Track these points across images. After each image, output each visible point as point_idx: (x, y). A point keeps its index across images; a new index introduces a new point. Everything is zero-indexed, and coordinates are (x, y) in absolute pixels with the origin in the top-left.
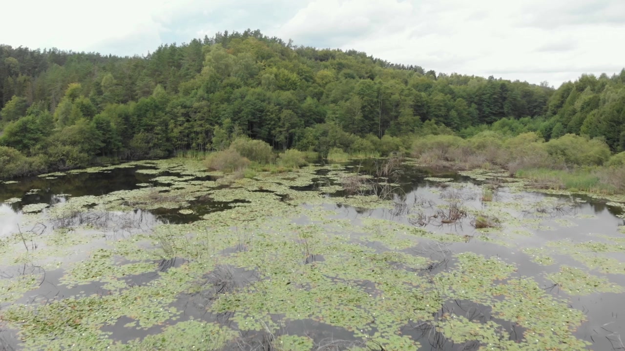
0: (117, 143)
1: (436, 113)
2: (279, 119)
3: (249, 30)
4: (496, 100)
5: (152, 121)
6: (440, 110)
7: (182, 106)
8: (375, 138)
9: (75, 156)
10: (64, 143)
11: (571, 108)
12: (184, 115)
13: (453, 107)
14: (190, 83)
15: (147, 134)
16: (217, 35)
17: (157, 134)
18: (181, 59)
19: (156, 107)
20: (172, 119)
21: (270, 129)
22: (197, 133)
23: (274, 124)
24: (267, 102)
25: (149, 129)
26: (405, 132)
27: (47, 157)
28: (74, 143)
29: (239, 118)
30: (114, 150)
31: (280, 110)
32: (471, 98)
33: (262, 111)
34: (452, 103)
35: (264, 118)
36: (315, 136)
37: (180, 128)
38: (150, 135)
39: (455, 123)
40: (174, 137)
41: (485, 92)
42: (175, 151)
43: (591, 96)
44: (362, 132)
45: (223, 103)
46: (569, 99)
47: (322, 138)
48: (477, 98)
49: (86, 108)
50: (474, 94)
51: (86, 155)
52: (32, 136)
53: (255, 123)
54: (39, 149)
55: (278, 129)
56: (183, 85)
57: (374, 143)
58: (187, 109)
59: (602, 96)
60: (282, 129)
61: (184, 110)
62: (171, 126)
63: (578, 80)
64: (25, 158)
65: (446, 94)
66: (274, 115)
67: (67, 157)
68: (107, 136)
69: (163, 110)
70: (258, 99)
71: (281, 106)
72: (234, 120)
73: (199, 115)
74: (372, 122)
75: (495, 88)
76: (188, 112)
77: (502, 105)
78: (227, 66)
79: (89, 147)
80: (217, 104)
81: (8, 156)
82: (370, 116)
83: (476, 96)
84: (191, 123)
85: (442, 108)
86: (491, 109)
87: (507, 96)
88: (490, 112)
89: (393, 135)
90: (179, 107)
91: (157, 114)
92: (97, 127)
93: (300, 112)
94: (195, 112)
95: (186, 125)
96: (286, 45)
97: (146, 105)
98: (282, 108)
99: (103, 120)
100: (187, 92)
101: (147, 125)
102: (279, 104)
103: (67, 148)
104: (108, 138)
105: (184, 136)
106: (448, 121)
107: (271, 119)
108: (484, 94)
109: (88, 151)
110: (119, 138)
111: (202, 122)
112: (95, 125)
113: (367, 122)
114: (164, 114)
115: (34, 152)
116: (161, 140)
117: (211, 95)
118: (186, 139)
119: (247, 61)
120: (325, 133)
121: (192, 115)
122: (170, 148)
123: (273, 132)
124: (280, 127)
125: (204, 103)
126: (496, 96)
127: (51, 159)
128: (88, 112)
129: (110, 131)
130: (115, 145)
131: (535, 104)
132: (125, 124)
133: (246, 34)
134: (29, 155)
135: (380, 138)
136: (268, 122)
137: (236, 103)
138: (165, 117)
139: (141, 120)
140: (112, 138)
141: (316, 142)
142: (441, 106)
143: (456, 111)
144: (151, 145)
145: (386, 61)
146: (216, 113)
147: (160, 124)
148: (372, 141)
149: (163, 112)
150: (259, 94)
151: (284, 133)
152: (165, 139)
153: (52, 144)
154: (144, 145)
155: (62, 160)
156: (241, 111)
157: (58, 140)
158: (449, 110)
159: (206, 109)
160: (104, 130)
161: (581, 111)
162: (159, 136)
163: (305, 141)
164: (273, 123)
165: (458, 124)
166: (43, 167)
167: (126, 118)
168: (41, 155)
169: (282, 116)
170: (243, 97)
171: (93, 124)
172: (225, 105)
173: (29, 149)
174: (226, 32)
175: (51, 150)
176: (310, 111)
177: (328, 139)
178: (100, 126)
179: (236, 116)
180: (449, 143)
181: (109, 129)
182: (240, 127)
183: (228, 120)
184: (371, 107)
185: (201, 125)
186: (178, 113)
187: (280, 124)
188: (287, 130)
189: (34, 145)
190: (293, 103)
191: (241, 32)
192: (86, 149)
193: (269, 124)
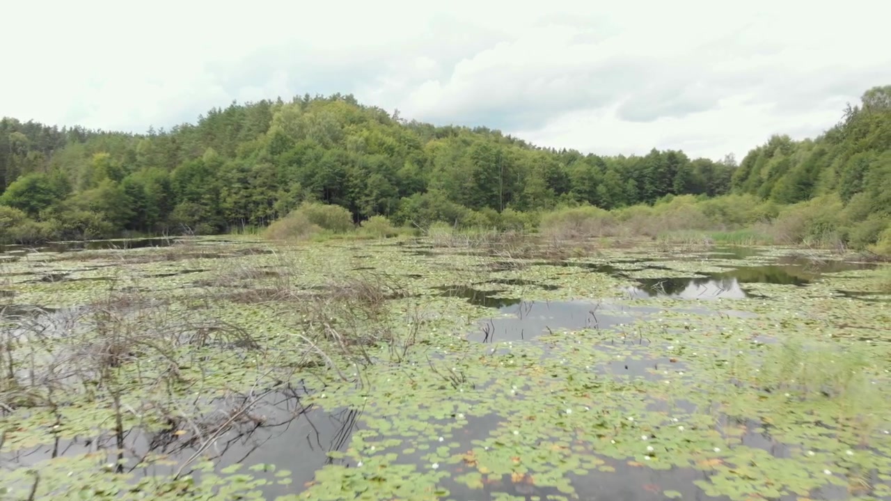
0: (151, 213)
1: (578, 188)
2: (366, 185)
3: (339, 94)
4: (663, 175)
5: (198, 188)
6: (584, 184)
7: (238, 169)
8: (494, 212)
9: (96, 224)
10: (83, 208)
11: (758, 177)
12: (239, 180)
13: (602, 182)
14: (251, 144)
15: (191, 205)
16: (294, 99)
17: (206, 204)
18: (241, 119)
19: (206, 171)
20: (226, 186)
21: (354, 199)
22: (257, 203)
23: (359, 193)
24: (350, 165)
25: (195, 198)
26: (533, 207)
27: (60, 222)
28: (96, 209)
29: (312, 184)
30: (148, 223)
31: (367, 175)
32: (628, 172)
33: (343, 176)
34: (599, 177)
35: (345, 184)
36: (413, 207)
37: (235, 197)
38: (195, 206)
39: (604, 201)
40: (227, 209)
41: (647, 165)
42: (228, 227)
43: (781, 160)
44: (475, 204)
45: (291, 166)
46: (755, 167)
47: (422, 209)
48: (637, 172)
49: (114, 171)
50: (632, 167)
51: (111, 224)
52: (42, 196)
53: (333, 190)
54: (51, 213)
55: (364, 198)
56: (241, 147)
57: (491, 218)
58: (244, 174)
59: (792, 157)
60: (368, 199)
61: (241, 174)
62: (224, 193)
63: (767, 142)
64: (32, 222)
65: (593, 166)
66: (359, 180)
67: (87, 225)
68: (140, 204)
69: (213, 175)
70: (338, 160)
71: (368, 170)
72: (304, 186)
73: (259, 181)
74: (489, 194)
75: (660, 159)
76: (245, 178)
77: (671, 181)
78: (301, 127)
79: (115, 215)
80: (284, 167)
81: (10, 217)
82: (488, 186)
83: (636, 170)
84: (249, 190)
85: (587, 182)
86: (656, 187)
87: (677, 170)
88: (654, 191)
89: (517, 209)
90: (235, 171)
91: (205, 179)
92: (127, 192)
93: (394, 179)
94: (255, 177)
95: (243, 192)
96: (391, 116)
97: (192, 169)
98: (370, 172)
99: (135, 184)
100: (246, 155)
101: (192, 193)
102: (366, 168)
103: (87, 214)
104: (141, 207)
105: (241, 208)
106: (596, 198)
107: (355, 186)
108: (646, 168)
109: (113, 220)
110: (155, 208)
111: (264, 189)
112: (124, 189)
113: (482, 193)
114: (214, 180)
115: (44, 217)
116: (209, 212)
117: (276, 157)
118: (242, 211)
119: (328, 122)
120: (425, 205)
121: (251, 180)
122: (221, 223)
123: (357, 202)
124: (367, 195)
125: (267, 165)
126: (662, 170)
127: (65, 225)
128: (115, 175)
129: (143, 198)
130: (149, 216)
131: (718, 182)
132: (164, 192)
133: (334, 98)
134: (38, 219)
135: (499, 212)
136: (351, 190)
137: (309, 165)
138: (216, 184)
139: (184, 187)
140: (145, 207)
141: (415, 215)
142: (585, 179)
143: (606, 186)
144: (196, 218)
145: (530, 144)
146: (283, 177)
147: (209, 191)
148: (488, 215)
149: (213, 177)
150: (339, 156)
151: (372, 202)
152: (215, 211)
153: (66, 208)
154: (187, 218)
155: (79, 228)
156: (315, 174)
157: (75, 204)
158: (595, 185)
159: (269, 172)
160: (135, 196)
161: (768, 180)
162: (208, 208)
163: (400, 213)
164: (357, 190)
165: (608, 202)
166: (54, 234)
167: (166, 185)
168: (52, 220)
169: (369, 181)
170: (317, 159)
171: (122, 187)
172: (294, 167)
173: (38, 213)
174: (307, 96)
175: (65, 215)
176: (408, 178)
177: (429, 211)
178: (129, 190)
179: (307, 181)
180: (585, 214)
181: (142, 195)
182: (313, 194)
183: (298, 185)
184: (488, 174)
185: (262, 193)
186: (232, 178)
187: (366, 192)
188: (377, 199)
189: (44, 208)
190: (384, 167)
191: (327, 95)
192: (111, 216)
193: (353, 192)
